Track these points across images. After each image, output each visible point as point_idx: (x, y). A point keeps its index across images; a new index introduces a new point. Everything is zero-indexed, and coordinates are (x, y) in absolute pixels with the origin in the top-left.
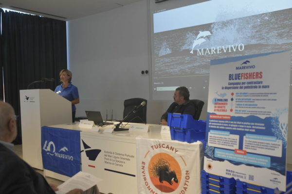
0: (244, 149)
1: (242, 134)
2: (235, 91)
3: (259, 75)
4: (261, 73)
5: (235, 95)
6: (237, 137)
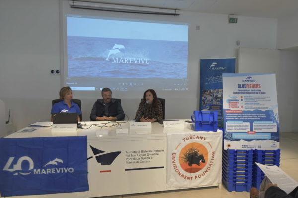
0: (254, 130)
1: (251, 122)
2: (243, 95)
3: (259, 86)
5: (244, 97)
6: (248, 124)
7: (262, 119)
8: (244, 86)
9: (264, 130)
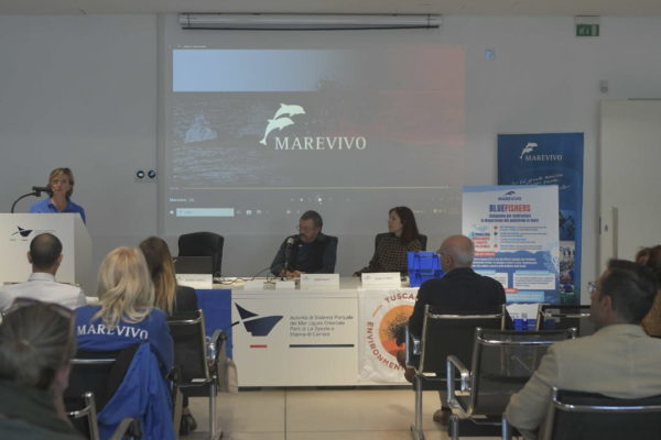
0: (515, 287)
1: (510, 272)
2: (498, 224)
3: (527, 208)
4: (528, 205)
5: (499, 228)
7: (529, 268)
8: (501, 208)
9: (532, 287)
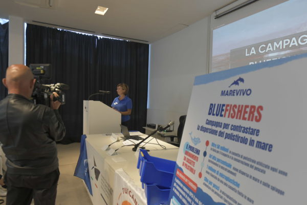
2: (211, 138)
3: (256, 114)
4: (261, 108)
5: (210, 146)
8: (220, 110)
